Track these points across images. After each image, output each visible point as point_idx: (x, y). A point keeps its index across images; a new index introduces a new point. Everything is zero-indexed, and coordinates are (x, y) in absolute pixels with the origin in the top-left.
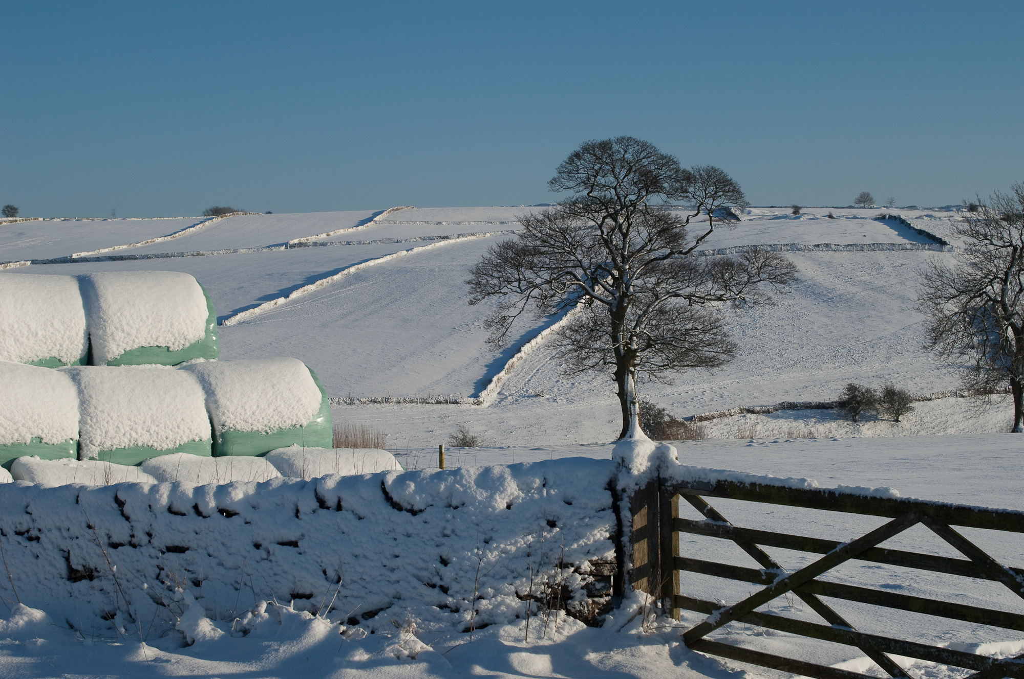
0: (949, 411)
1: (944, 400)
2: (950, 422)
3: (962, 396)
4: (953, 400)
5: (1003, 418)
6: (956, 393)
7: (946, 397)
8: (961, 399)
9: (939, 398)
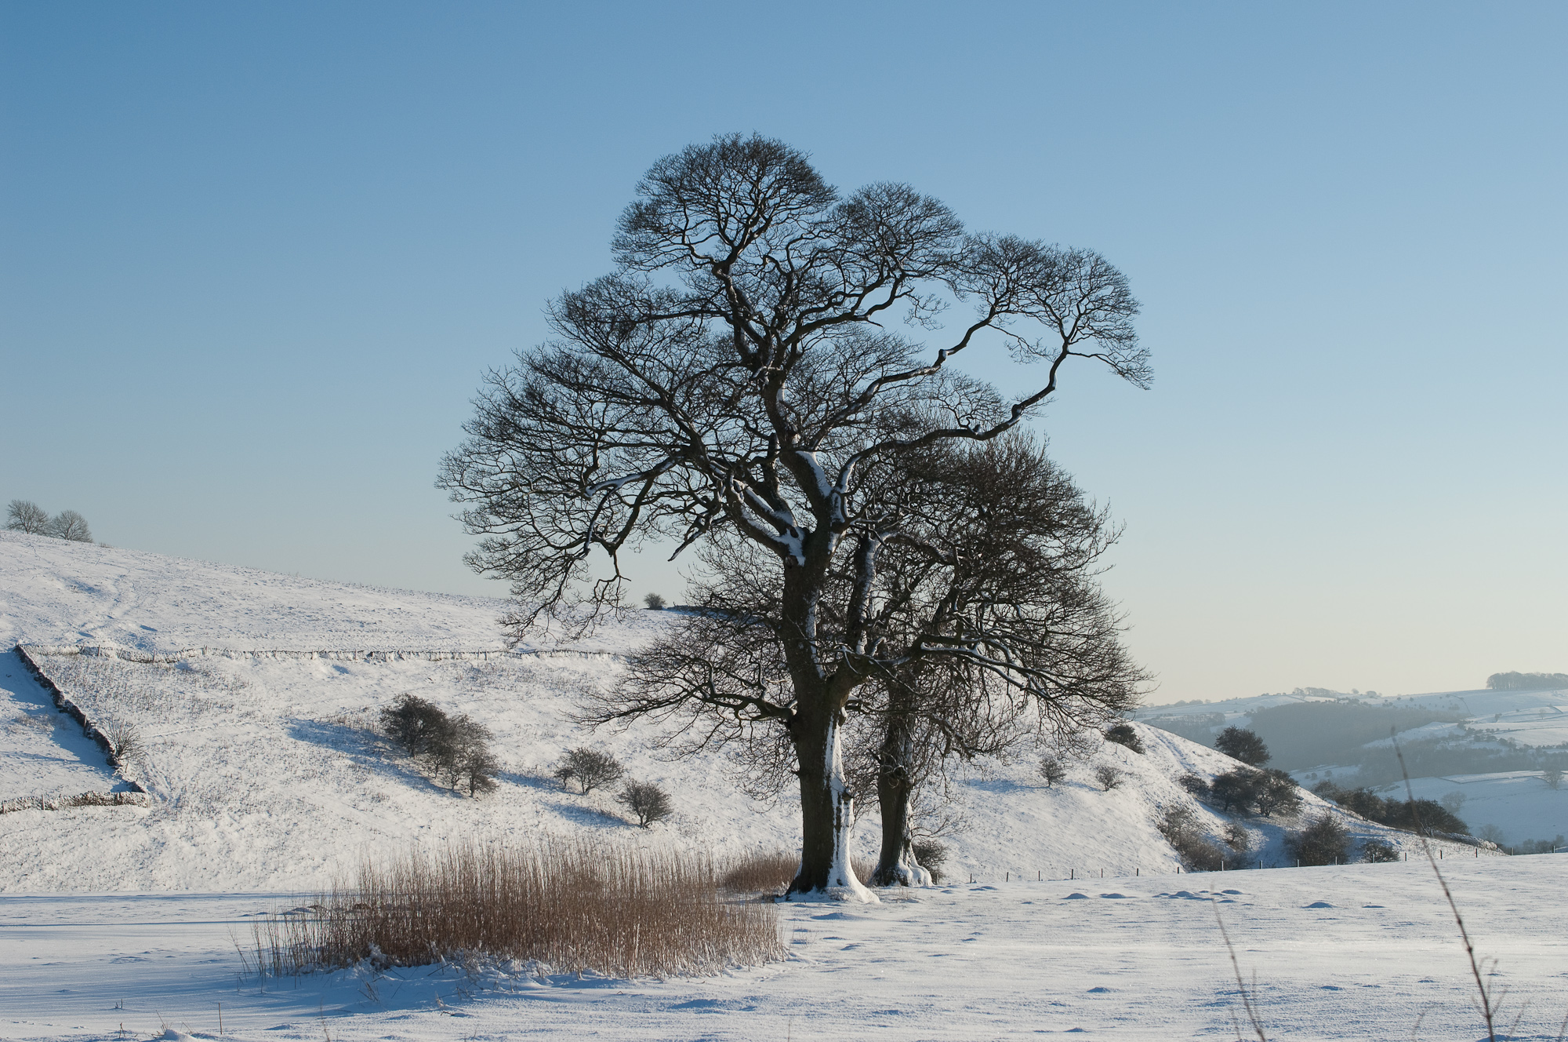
0: (36, 834)
1: (23, 813)
2: (45, 855)
3: (51, 808)
4: (37, 814)
5: (126, 849)
6: (41, 802)
7: (25, 808)
8: (49, 812)
9: (14, 810)
